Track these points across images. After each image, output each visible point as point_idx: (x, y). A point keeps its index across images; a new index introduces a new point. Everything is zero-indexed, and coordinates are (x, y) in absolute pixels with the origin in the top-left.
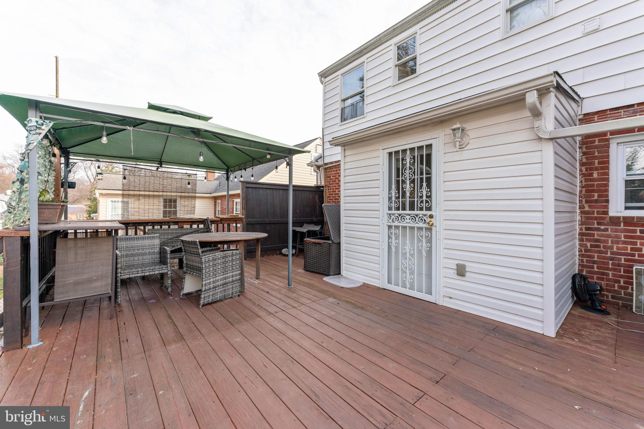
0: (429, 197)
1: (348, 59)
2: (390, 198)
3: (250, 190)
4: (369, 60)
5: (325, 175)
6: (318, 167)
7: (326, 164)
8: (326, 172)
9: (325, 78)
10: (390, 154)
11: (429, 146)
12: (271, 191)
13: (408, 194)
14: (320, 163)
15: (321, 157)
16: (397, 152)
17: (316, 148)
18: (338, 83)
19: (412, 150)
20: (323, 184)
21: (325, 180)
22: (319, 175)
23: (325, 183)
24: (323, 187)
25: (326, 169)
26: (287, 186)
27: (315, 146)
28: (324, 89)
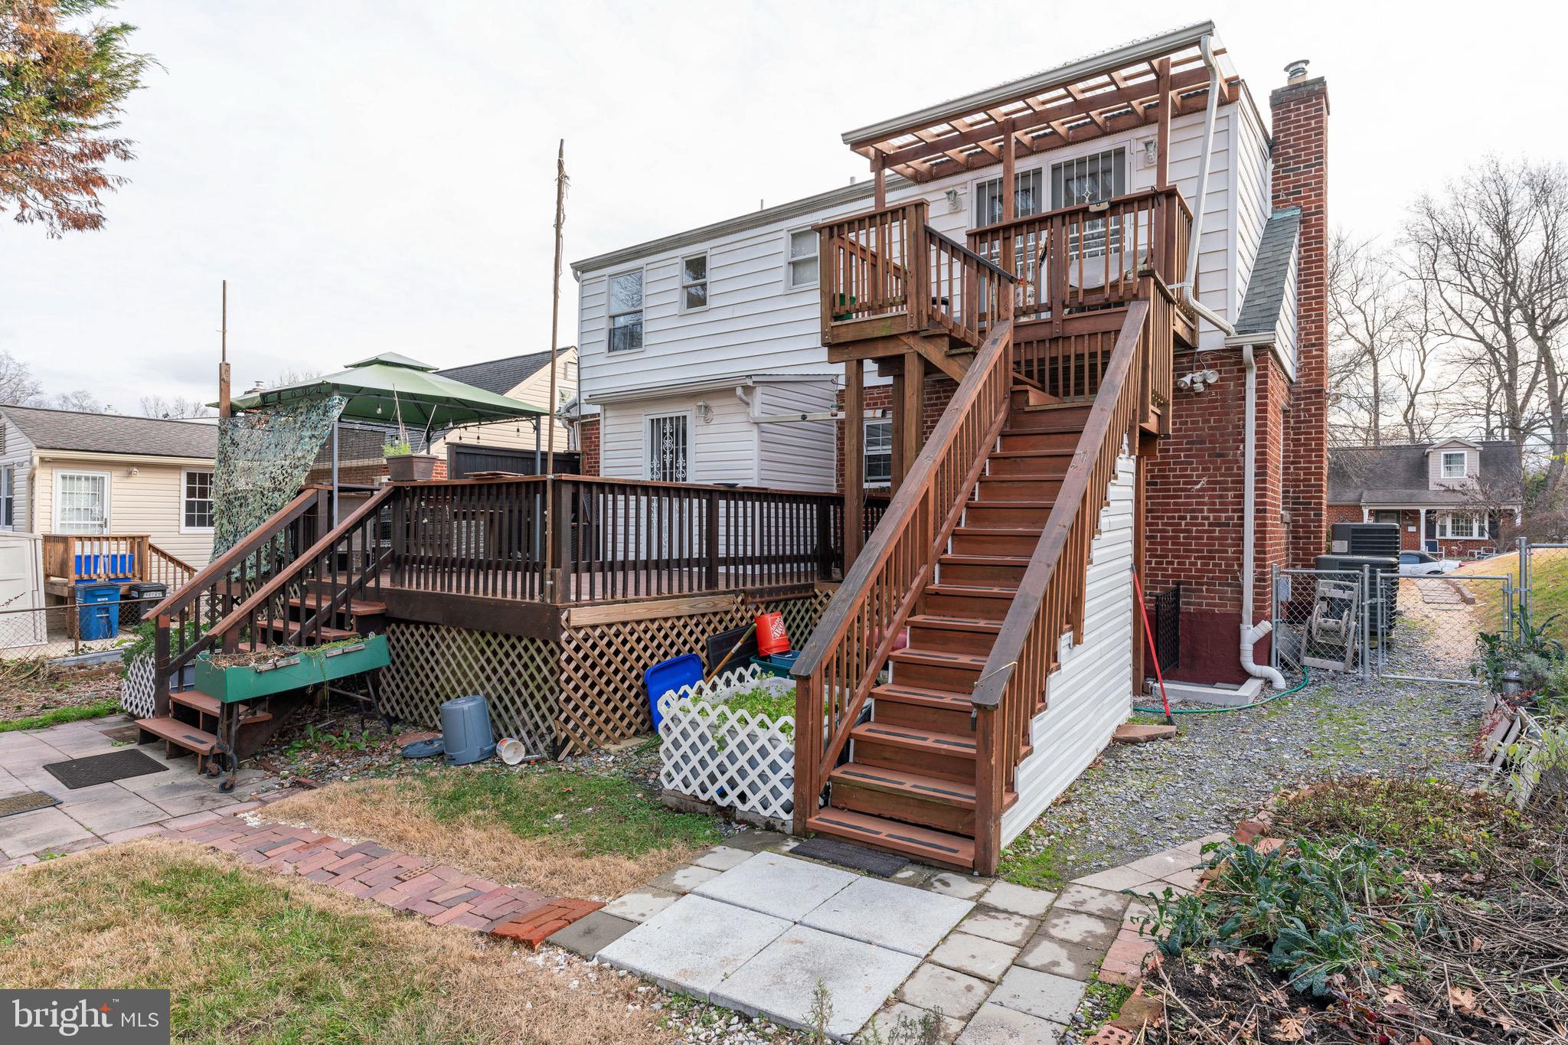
0: (684, 468)
1: (621, 256)
2: (652, 469)
3: (462, 457)
4: (649, 267)
5: (582, 435)
6: (571, 421)
7: (584, 417)
8: (583, 430)
9: (583, 272)
10: (652, 420)
11: (685, 417)
12: (494, 460)
13: (668, 466)
14: (574, 413)
15: (575, 404)
16: (658, 420)
17: (565, 369)
18: (603, 287)
19: (671, 419)
20: (579, 449)
21: (582, 443)
22: (571, 434)
23: (582, 447)
24: (578, 454)
25: (583, 425)
26: (533, 453)
27: (563, 366)
28: (581, 291)
